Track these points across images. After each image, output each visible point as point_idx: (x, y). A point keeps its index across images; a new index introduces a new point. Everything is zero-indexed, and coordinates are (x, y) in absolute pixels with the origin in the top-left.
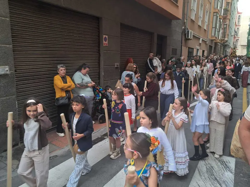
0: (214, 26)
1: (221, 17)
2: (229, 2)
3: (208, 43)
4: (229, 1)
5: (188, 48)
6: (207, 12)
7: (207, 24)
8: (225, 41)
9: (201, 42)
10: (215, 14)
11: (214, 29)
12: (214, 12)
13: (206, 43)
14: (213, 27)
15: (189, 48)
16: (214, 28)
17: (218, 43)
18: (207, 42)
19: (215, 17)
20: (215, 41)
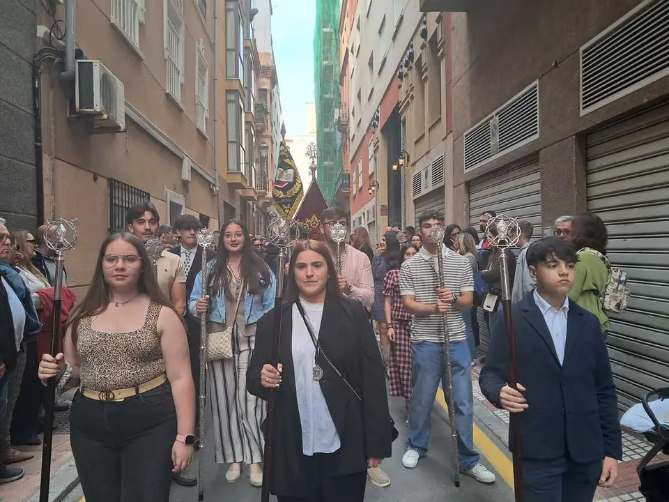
0: (232, 137)
1: (250, 119)
2: (266, 90)
3: (217, 188)
4: (265, 87)
5: (103, 182)
6: (202, 70)
7: (206, 114)
8: (267, 199)
9: (186, 175)
10: (232, 97)
11: (233, 148)
12: (226, 90)
13: (211, 190)
14: (231, 142)
15: (112, 183)
16: (235, 145)
17: (251, 203)
18: (214, 185)
19: (232, 107)
20: (240, 191)
